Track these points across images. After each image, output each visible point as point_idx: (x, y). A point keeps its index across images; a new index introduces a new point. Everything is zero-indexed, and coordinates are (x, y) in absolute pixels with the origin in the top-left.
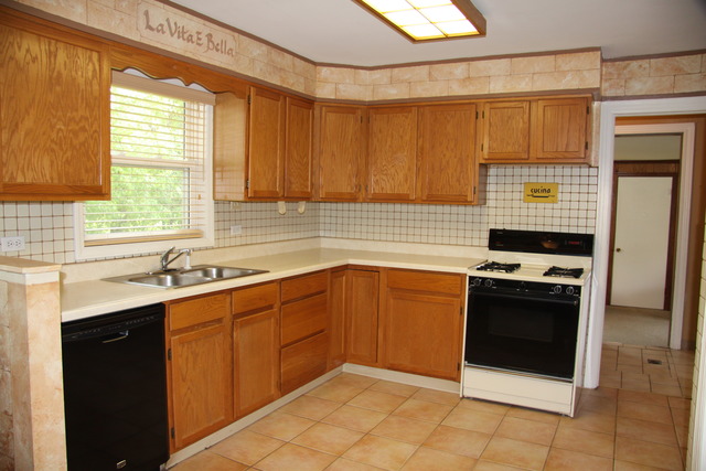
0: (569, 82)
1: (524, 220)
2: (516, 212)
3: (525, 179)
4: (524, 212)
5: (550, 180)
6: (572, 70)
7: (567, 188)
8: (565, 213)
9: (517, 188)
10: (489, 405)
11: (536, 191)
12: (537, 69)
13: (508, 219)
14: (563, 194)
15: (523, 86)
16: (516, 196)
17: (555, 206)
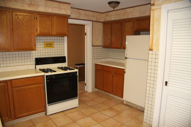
0: (63, 12)
1: (44, 54)
2: (42, 51)
3: (44, 41)
4: (44, 51)
5: (51, 41)
6: (63, 8)
7: (56, 43)
8: (56, 51)
9: (41, 44)
10: (56, 114)
11: (48, 44)
12: (54, 6)
13: (39, 54)
14: (56, 45)
15: (50, 11)
16: (41, 46)
17: (53, 49)
